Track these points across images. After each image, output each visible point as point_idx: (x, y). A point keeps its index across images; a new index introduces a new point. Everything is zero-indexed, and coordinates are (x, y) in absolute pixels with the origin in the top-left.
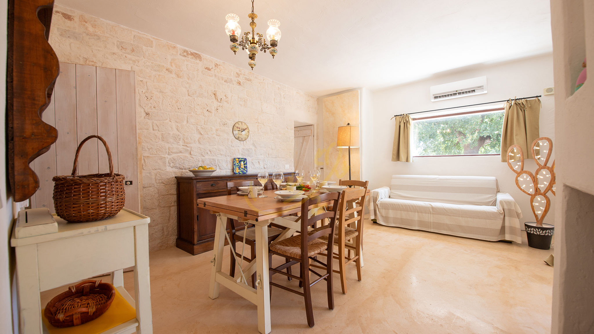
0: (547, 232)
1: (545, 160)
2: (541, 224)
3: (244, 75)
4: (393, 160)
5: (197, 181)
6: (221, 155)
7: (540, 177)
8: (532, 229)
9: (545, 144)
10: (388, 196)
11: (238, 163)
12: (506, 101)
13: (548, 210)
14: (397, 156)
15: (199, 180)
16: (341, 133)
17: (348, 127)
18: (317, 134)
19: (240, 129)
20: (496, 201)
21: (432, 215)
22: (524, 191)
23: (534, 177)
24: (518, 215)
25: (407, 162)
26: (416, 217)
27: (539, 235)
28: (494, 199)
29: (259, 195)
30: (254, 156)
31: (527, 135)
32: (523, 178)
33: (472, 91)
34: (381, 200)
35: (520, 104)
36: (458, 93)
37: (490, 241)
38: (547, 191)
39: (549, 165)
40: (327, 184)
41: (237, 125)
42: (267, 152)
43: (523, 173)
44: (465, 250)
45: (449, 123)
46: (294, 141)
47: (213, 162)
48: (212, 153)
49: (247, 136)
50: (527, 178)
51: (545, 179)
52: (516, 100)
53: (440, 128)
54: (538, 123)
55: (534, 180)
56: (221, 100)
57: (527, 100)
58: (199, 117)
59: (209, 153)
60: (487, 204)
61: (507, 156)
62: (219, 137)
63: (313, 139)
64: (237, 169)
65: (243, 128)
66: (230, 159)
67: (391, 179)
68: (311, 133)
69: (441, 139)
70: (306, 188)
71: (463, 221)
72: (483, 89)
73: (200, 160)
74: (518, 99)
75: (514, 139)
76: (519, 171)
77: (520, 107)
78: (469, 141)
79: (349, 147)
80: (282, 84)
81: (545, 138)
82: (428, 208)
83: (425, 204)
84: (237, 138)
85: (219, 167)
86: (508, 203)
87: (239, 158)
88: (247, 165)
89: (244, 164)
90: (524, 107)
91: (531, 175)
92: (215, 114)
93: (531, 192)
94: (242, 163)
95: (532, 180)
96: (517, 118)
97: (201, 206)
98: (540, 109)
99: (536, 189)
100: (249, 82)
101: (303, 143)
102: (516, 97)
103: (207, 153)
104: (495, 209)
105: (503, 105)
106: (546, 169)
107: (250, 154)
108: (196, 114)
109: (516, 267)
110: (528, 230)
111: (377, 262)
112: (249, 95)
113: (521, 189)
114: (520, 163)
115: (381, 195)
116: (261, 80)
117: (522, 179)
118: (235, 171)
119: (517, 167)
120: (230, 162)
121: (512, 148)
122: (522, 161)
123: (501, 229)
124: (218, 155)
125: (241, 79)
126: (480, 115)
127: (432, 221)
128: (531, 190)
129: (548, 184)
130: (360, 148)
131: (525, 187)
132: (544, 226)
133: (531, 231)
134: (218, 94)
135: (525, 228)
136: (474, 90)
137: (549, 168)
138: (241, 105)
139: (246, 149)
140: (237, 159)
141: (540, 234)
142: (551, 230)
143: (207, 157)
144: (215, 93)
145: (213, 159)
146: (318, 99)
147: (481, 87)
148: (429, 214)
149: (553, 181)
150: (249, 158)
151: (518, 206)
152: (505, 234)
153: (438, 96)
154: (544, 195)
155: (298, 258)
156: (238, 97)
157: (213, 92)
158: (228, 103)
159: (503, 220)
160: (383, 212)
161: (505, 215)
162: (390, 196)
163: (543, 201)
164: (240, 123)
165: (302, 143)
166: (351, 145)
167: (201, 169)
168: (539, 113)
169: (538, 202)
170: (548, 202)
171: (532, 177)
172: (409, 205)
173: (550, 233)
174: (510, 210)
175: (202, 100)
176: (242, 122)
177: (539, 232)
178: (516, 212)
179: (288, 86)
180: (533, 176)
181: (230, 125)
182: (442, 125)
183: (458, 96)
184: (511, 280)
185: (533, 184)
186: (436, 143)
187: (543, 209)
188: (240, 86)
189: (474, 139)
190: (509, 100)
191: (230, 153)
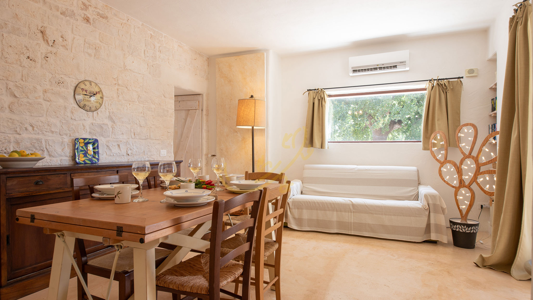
0: (472, 229)
1: (470, 148)
2: (466, 220)
3: (96, 8)
4: (306, 146)
5: (8, 176)
6: (52, 132)
7: (464, 167)
8: (458, 226)
9: (470, 131)
10: (300, 192)
11: (82, 147)
12: (428, 80)
13: (473, 205)
14: (311, 142)
15: (11, 175)
16: (243, 108)
17: (252, 101)
18: (207, 107)
19: (88, 92)
20: (418, 194)
21: (352, 213)
22: (448, 184)
23: (458, 168)
24: (443, 210)
25: (322, 148)
26: (334, 217)
27: (465, 233)
28: (416, 193)
29: (133, 197)
30: (111, 136)
31: (449, 120)
32: (447, 168)
33: (393, 66)
34: (293, 197)
35: (442, 85)
36: (379, 68)
37: (415, 242)
38: (471, 184)
39: (474, 154)
40: (235, 178)
41: (82, 86)
42: (132, 130)
43: (447, 162)
44: (392, 255)
45: (359, 103)
46: (174, 115)
47: (36, 145)
48: (35, 129)
49: (100, 103)
50: (451, 168)
51: (470, 169)
52: (439, 80)
53: (350, 108)
54: (459, 107)
55: (458, 171)
56: (54, 43)
57: (449, 81)
58: (12, 66)
59: (30, 128)
60: (409, 198)
61: (430, 143)
62: (49, 103)
63: (201, 115)
64: (82, 155)
65: (94, 90)
66: (67, 140)
67: (303, 170)
68: (198, 105)
69: (351, 122)
70: (207, 185)
71: (387, 220)
72: (405, 65)
73: (12, 141)
74: (440, 79)
75: (435, 125)
76: (442, 160)
77: (442, 88)
78: (381, 125)
79: (253, 128)
80: (157, 30)
81: (470, 124)
82: (348, 205)
83: (345, 200)
84: (82, 106)
85: (49, 152)
86: (433, 197)
87: (84, 139)
88: (99, 149)
89: (94, 149)
90: (446, 88)
91: (455, 165)
92: (42, 66)
93: (455, 184)
94: (90, 147)
95: (457, 171)
96: (439, 100)
97: (27, 221)
98: (461, 92)
99: (460, 181)
100: (104, 21)
101: (186, 120)
102: (438, 77)
103: (26, 129)
104: (420, 204)
105: (425, 85)
106: (470, 159)
107: (104, 133)
108: (6, 62)
109: (448, 272)
110: (454, 228)
111: (296, 281)
112: (103, 40)
113: (445, 181)
114: (444, 152)
115: (292, 191)
116: (123, 20)
117: (445, 170)
118: (77, 159)
119: (440, 156)
120: (68, 144)
121: (435, 135)
122: (446, 149)
123: (426, 227)
124: (47, 133)
125: (90, 13)
126: (391, 96)
127: (352, 221)
128: (455, 182)
129: (473, 175)
130: (266, 129)
131: (449, 178)
132: (469, 222)
133: (456, 228)
134: (48, 32)
135: (450, 225)
136: (396, 66)
137: (474, 158)
138: (90, 55)
139: (97, 125)
140: (82, 141)
141: (465, 231)
142: (476, 226)
143: (25, 135)
144: (42, 29)
145: (38, 140)
146: (208, 58)
147: (403, 63)
148: (349, 212)
149: (478, 171)
150: (102, 138)
151: (443, 200)
152: (430, 233)
153: (357, 69)
154: (469, 187)
155: (203, 292)
156: (85, 41)
157: (40, 28)
158: (67, 49)
159: (428, 217)
160: (296, 212)
161: (430, 210)
162: (302, 192)
163: (468, 195)
164: (87, 83)
165: (184, 119)
166: (255, 125)
167: (16, 156)
168: (461, 96)
169: (462, 195)
170: (473, 195)
171: (457, 168)
172: (326, 203)
173: (475, 230)
174: (435, 205)
175: (18, 40)
176: (90, 82)
177: (465, 229)
178: (442, 207)
179: (166, 35)
180: (457, 166)
181: (69, 84)
182: (352, 105)
183: (378, 71)
184: (447, 288)
185: (457, 175)
186: (347, 125)
187: (467, 203)
188: (88, 25)
189: (385, 123)
190: (431, 80)
191: (69, 130)
